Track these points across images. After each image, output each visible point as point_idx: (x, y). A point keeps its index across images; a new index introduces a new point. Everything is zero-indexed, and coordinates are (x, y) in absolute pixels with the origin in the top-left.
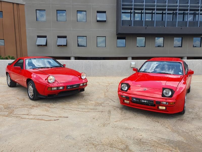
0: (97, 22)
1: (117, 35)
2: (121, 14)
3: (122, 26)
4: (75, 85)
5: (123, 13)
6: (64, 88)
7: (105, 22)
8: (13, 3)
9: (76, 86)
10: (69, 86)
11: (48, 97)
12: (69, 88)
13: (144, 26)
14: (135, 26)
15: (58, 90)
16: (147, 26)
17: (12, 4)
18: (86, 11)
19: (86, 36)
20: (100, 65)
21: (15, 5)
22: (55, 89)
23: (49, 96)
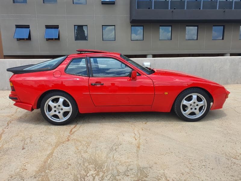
0: (102, 4)
1: (130, 22)
3: (137, 8)
7: (114, 4)
13: (169, 9)
14: (156, 9)
16: (175, 9)
19: (87, 26)
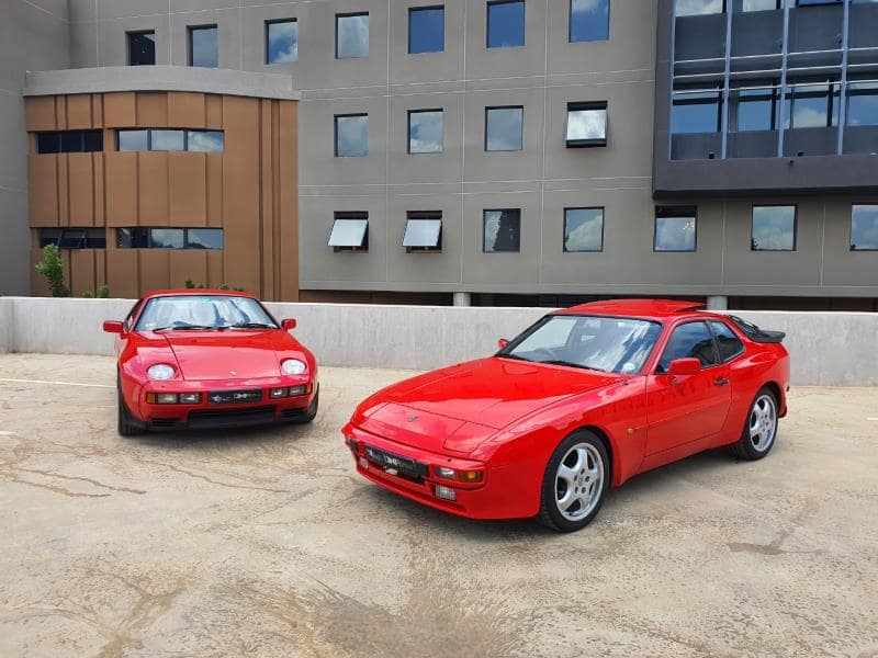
0: (568, 147)
1: (654, 198)
2: (669, 109)
3: (672, 158)
4: (242, 392)
5: (677, 103)
6: (201, 400)
8: (260, 99)
9: (245, 396)
10: (215, 394)
11: (153, 428)
12: (216, 399)
13: (780, 154)
14: (735, 156)
15: (178, 402)
16: (800, 155)
17: (256, 103)
18: (521, 107)
19: (520, 210)
20: (478, 327)
21: (267, 107)
22: (170, 399)
23: (157, 421)
